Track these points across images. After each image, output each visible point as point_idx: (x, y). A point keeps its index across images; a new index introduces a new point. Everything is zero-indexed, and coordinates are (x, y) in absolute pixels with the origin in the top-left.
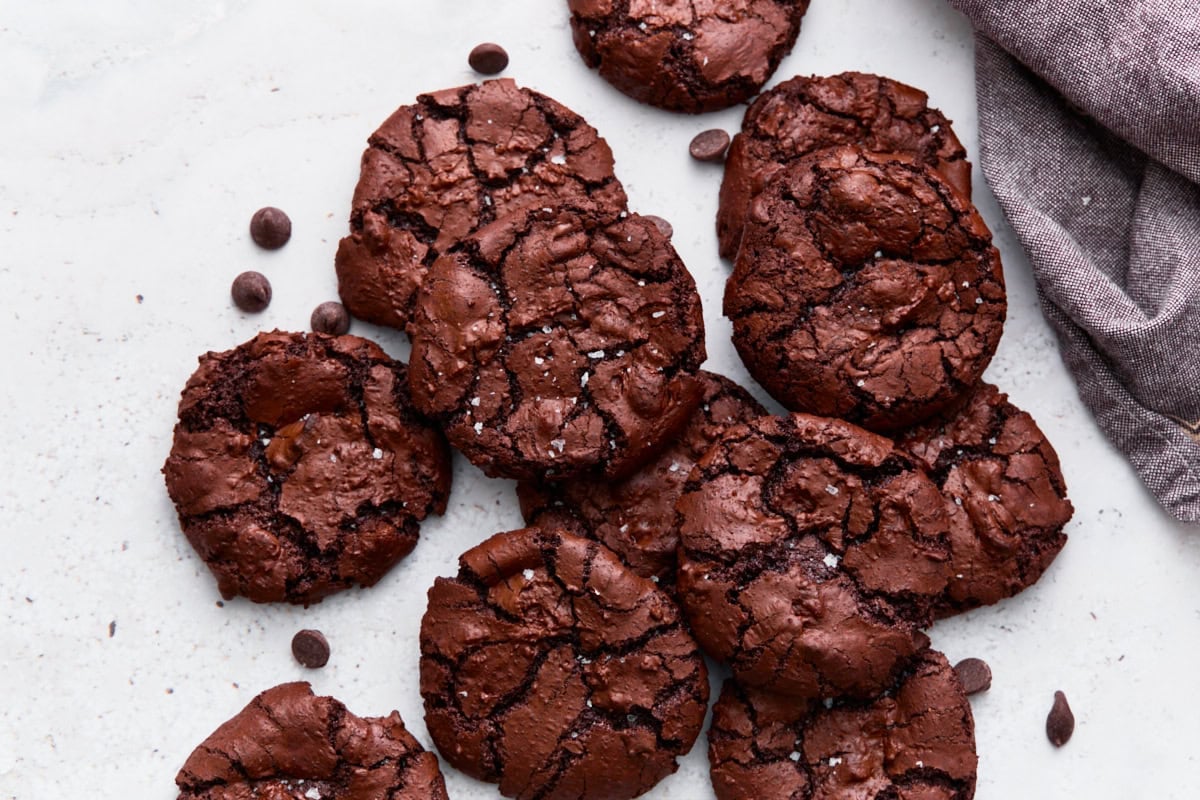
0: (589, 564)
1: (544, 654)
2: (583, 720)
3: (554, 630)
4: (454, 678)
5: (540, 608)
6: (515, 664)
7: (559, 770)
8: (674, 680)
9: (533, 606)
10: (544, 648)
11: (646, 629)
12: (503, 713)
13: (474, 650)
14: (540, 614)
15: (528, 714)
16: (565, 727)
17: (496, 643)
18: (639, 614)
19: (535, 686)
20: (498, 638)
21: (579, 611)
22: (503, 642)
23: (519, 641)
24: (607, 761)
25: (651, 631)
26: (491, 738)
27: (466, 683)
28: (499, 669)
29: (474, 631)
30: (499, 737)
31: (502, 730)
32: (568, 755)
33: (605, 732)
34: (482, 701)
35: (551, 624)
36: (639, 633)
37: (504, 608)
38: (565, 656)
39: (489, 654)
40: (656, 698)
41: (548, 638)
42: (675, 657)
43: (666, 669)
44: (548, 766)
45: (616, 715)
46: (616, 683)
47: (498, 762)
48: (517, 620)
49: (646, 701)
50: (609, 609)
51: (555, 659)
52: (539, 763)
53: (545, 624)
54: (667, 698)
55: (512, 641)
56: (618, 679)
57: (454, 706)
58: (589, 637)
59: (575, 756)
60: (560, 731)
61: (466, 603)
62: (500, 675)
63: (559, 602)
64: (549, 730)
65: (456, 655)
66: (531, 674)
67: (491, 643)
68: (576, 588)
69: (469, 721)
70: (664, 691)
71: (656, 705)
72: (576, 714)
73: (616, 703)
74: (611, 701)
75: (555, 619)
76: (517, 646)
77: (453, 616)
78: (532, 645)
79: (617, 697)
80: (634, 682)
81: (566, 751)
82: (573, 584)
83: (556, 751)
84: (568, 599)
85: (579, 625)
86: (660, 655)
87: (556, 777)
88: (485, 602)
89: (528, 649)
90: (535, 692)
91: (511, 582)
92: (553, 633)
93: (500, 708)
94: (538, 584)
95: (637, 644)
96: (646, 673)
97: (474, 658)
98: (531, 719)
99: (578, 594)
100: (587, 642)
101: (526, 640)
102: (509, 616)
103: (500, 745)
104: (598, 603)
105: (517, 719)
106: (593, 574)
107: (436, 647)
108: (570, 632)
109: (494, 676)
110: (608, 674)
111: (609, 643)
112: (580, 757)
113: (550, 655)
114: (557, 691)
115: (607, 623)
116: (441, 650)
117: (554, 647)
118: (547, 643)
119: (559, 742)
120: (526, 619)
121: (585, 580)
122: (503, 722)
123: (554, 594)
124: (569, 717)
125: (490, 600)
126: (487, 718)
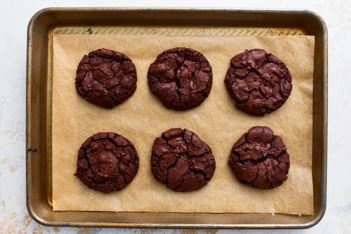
0: (192, 137)
1: (180, 156)
2: (188, 172)
3: (183, 151)
4: (159, 160)
5: (180, 146)
6: (173, 158)
7: (181, 183)
8: (209, 164)
9: (178, 145)
10: (180, 155)
11: (204, 152)
12: (169, 169)
13: (164, 154)
14: (180, 147)
15: (175, 170)
16: (184, 173)
17: (169, 153)
18: (202, 149)
19: (177, 163)
20: (170, 152)
21: (189, 147)
22: (171, 153)
23: (175, 153)
24: (192, 182)
25: (205, 153)
26: (166, 175)
27: (162, 162)
28: (170, 159)
29: (165, 150)
30: (168, 174)
31: (169, 173)
32: (184, 180)
33: (193, 175)
34: (165, 166)
35: (182, 150)
36: (202, 153)
37: (172, 145)
38: (185, 157)
39: (167, 155)
40: (205, 168)
41: (181, 153)
42: (210, 159)
43: (208, 162)
44: (179, 182)
45: (196, 172)
46: (196, 164)
47: (167, 180)
48: (175, 148)
49: (202, 169)
50: (196, 147)
51: (182, 158)
52: (177, 181)
53: (181, 150)
54: (207, 168)
55: (173, 153)
56: (197, 163)
57: (158, 167)
58: (191, 153)
59: (185, 180)
60: (182, 174)
61: (163, 144)
62: (169, 160)
63: (184, 145)
64: (180, 174)
65: (160, 155)
66: (177, 161)
67: (168, 153)
68: (189, 142)
69: (162, 170)
70: (206, 167)
71: (205, 170)
72: (186, 170)
73: (196, 169)
74: (195, 168)
75: (183, 149)
76: (174, 154)
77: (160, 146)
78: (177, 154)
79: (196, 167)
80: (200, 164)
81: (183, 179)
82: (188, 141)
83: (181, 179)
84: (186, 144)
85: (189, 150)
86: (206, 158)
87: (180, 185)
88: (167, 144)
89: (177, 155)
90: (177, 165)
91: (174, 139)
92: (183, 152)
93: (169, 168)
94: (180, 140)
95: (202, 156)
96: (203, 162)
97: (164, 156)
98: (176, 171)
99: (189, 143)
100: (190, 154)
101: (176, 153)
102: (172, 147)
103: (168, 176)
104: (194, 146)
105: (173, 171)
106: (193, 139)
107: (156, 153)
108: (186, 152)
109: (168, 160)
110: (194, 162)
111: (195, 155)
112: (186, 180)
113: (181, 157)
114: (182, 165)
115: (195, 150)
116: (157, 154)
117: (182, 155)
118: (181, 154)
119: (182, 177)
120: (177, 148)
121: (191, 140)
122: (169, 171)
123: (183, 143)
124: (185, 171)
125: (168, 143)
126: (166, 170)
